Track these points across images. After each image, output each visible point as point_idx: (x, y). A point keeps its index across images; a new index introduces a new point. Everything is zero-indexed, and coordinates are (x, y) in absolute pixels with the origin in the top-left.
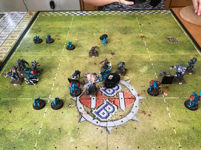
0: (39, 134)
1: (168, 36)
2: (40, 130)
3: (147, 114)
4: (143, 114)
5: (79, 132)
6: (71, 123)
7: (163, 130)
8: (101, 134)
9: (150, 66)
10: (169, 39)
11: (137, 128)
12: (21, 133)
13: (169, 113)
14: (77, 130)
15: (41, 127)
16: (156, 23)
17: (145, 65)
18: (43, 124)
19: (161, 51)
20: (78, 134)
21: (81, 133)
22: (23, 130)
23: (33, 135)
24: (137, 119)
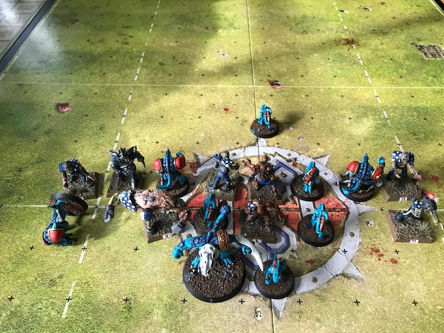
0: (64, 317)
1: (419, 40)
2: (67, 304)
3: (385, 258)
4: (375, 257)
5: (186, 310)
6: (163, 281)
7: (440, 307)
8: (254, 321)
9: (380, 119)
10: (421, 48)
11: (362, 302)
12: (9, 313)
14: (179, 304)
15: (70, 295)
16: (383, 7)
17: (365, 115)
18: (76, 286)
19: (404, 79)
20: (183, 318)
21: (192, 315)
22: (16, 301)
23: (46, 318)
24: (357, 274)
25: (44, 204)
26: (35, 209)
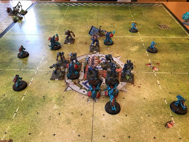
0: (22, 100)
1: (160, 23)
2: (24, 97)
3: (136, 86)
4: (132, 85)
5: (64, 100)
6: (57, 91)
7: (153, 100)
8: (87, 103)
9: (141, 46)
10: (160, 26)
11: (125, 98)
12: (3, 99)
13: (160, 86)
14: (62, 98)
15: (25, 94)
16: (148, 13)
17: (136, 45)
18: (27, 92)
19: (152, 35)
20: (63, 101)
21: (66, 101)
22: (6, 96)
23: (16, 101)
24: (125, 90)
25: (18, 69)
26: (15, 70)
